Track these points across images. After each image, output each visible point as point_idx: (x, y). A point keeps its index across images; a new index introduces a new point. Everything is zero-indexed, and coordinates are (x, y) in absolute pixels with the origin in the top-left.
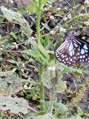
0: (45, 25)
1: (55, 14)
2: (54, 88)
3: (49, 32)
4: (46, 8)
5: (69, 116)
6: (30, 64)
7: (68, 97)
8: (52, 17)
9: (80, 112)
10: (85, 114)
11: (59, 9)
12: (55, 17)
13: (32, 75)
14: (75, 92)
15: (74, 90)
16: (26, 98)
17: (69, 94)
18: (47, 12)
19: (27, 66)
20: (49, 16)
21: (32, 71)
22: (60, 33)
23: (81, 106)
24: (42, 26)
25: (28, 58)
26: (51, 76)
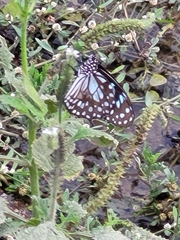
0: (44, 44)
1: (64, 19)
2: (58, 171)
3: (51, 56)
4: (44, 9)
5: (95, 226)
6: (15, 121)
7: (92, 189)
8: (57, 27)
9: (113, 219)
10: (124, 222)
11: (72, 9)
12: (63, 25)
13: (17, 145)
14: (105, 177)
15: (104, 172)
16: (5, 192)
17: (94, 181)
18: (47, 16)
19: (7, 127)
20: (50, 24)
21: (17, 136)
22: (68, 60)
23: (118, 205)
24: (38, 45)
25: (9, 110)
26: (50, 146)
